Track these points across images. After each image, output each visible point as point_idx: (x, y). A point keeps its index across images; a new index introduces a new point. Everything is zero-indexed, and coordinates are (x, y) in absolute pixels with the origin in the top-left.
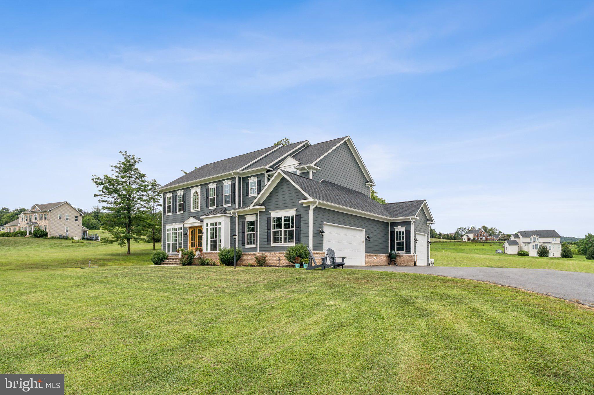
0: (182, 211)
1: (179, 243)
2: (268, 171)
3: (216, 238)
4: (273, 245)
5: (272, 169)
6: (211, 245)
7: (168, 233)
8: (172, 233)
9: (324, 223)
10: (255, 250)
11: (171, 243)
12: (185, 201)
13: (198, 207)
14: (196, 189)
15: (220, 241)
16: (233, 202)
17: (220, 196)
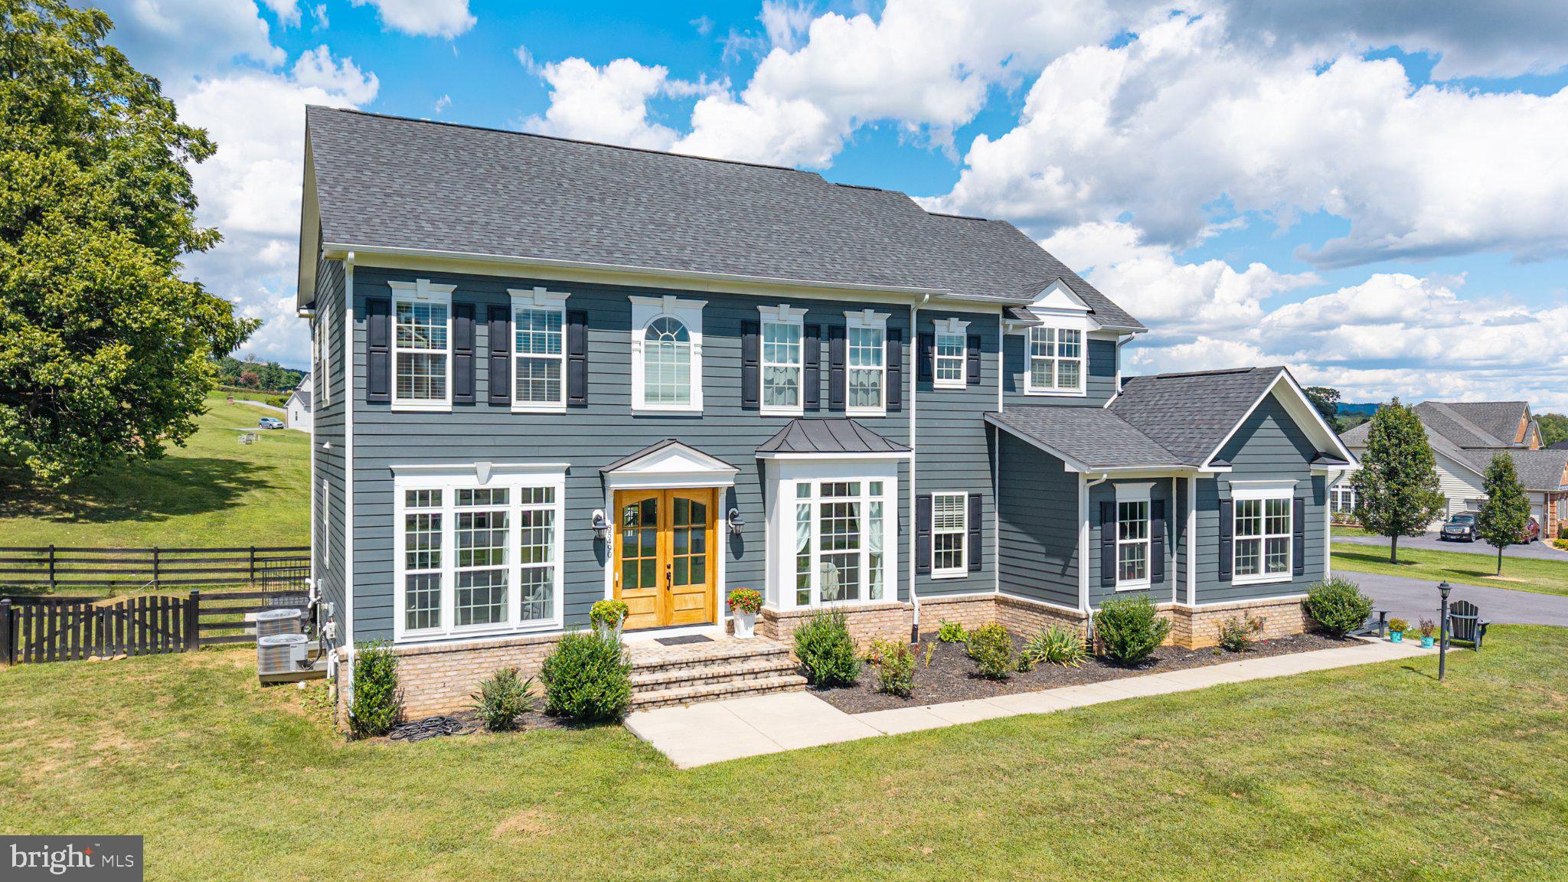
0: (554, 401)
1: (524, 570)
2: (1006, 312)
3: (854, 545)
6: (825, 577)
7: (412, 516)
11: (449, 570)
12: (578, 351)
13: (684, 396)
14: (671, 308)
15: (875, 559)
16: (896, 403)
17: (824, 366)
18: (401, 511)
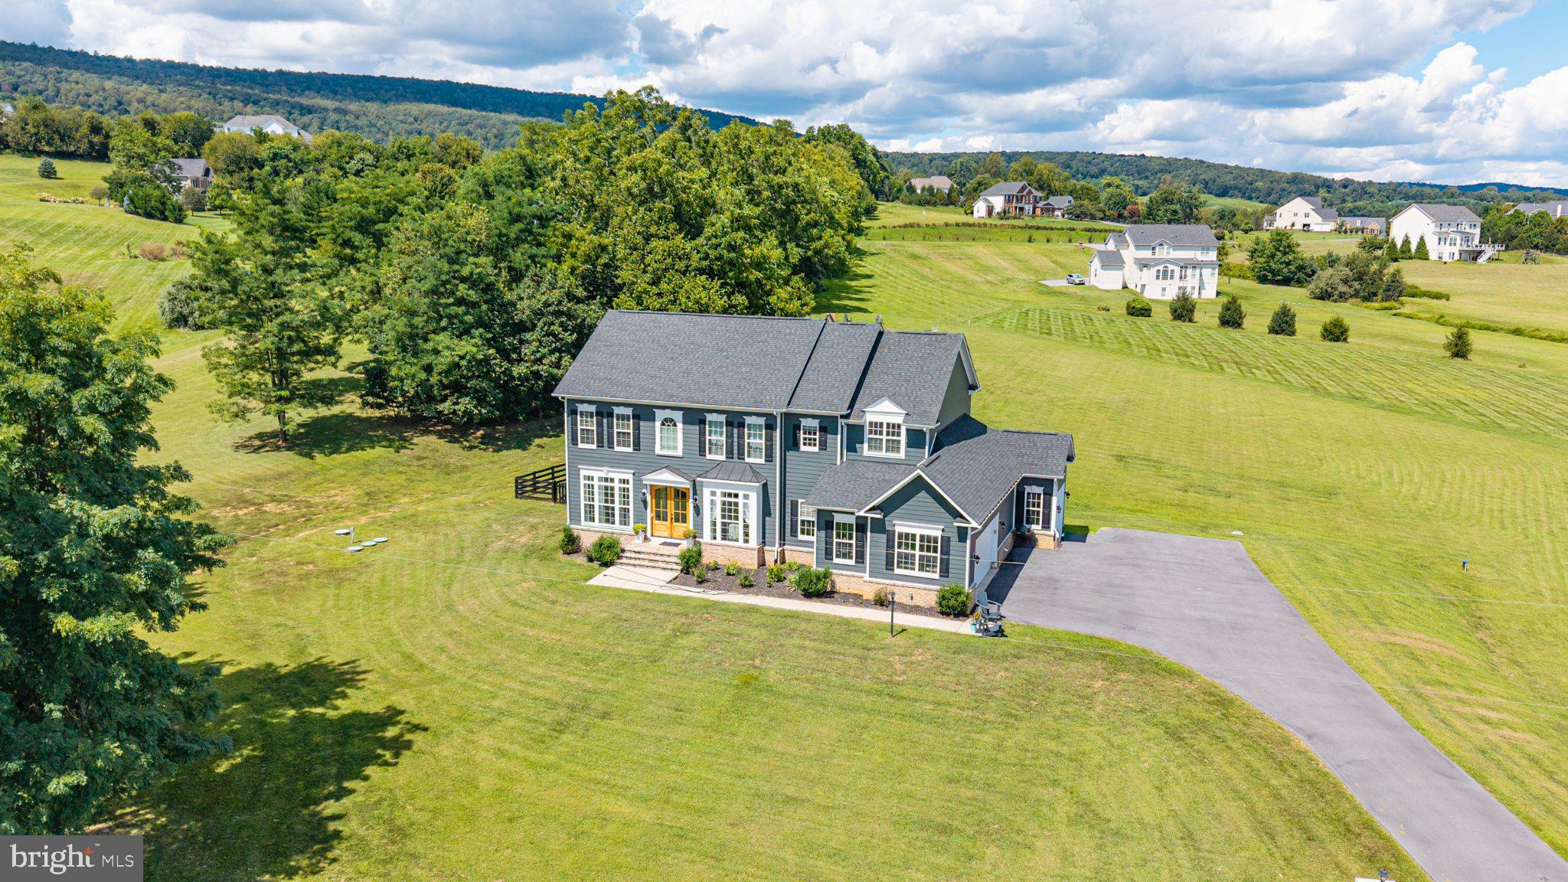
0: (630, 447)
1: (620, 508)
2: (844, 415)
3: (736, 519)
5: (849, 412)
6: (723, 530)
7: (585, 485)
8: (600, 486)
10: (854, 569)
11: (596, 503)
12: (637, 428)
13: (675, 448)
14: (668, 413)
15: (746, 526)
16: (769, 457)
17: (736, 440)
18: (582, 482)
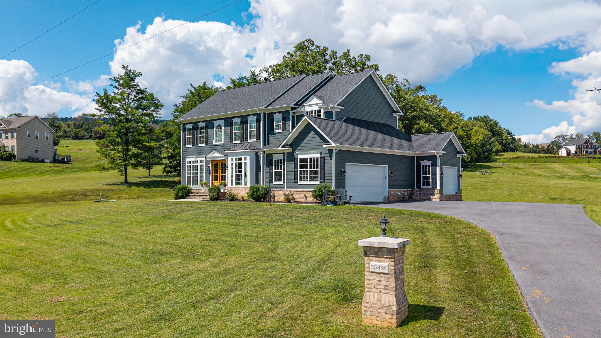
0: (204, 143)
1: (200, 176)
2: (293, 109)
3: (241, 172)
4: (300, 183)
5: (296, 107)
6: (236, 179)
7: (188, 166)
8: (193, 166)
9: (346, 163)
10: (282, 186)
11: (192, 175)
12: (207, 133)
13: (221, 140)
14: (219, 122)
15: (245, 176)
16: (258, 138)
17: (245, 131)
18: (187, 164)
